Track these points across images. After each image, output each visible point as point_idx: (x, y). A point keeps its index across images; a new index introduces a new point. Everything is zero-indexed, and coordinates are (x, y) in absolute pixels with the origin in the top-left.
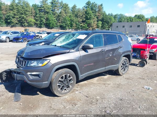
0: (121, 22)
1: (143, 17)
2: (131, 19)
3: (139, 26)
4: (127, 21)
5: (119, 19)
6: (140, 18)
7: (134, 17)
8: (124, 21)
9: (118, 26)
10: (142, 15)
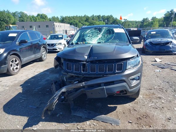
0: (24, 21)
1: (46, 17)
2: (34, 19)
3: (47, 26)
4: (30, 20)
5: (20, 18)
6: (43, 18)
7: (37, 16)
8: (27, 20)
9: (23, 26)
10: (45, 15)
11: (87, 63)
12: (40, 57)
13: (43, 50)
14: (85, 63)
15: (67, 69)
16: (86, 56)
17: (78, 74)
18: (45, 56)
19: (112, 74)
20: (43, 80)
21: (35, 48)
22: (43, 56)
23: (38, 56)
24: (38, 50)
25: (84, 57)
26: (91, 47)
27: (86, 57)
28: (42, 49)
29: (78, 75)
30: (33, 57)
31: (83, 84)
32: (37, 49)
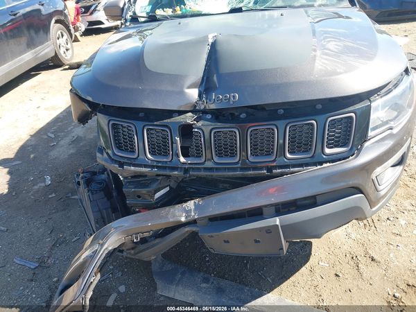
11: (197, 120)
12: (54, 54)
13: (59, 32)
14: (189, 118)
15: (119, 148)
16: (190, 87)
17: (164, 168)
18: (67, 50)
19: (307, 165)
20: (62, 142)
21: (29, 27)
22: (62, 52)
23: (44, 51)
24: (42, 32)
25: (182, 93)
26: (211, 41)
27: (193, 94)
28: (55, 28)
29: (167, 172)
30: (28, 58)
31: (188, 212)
32: (37, 32)
